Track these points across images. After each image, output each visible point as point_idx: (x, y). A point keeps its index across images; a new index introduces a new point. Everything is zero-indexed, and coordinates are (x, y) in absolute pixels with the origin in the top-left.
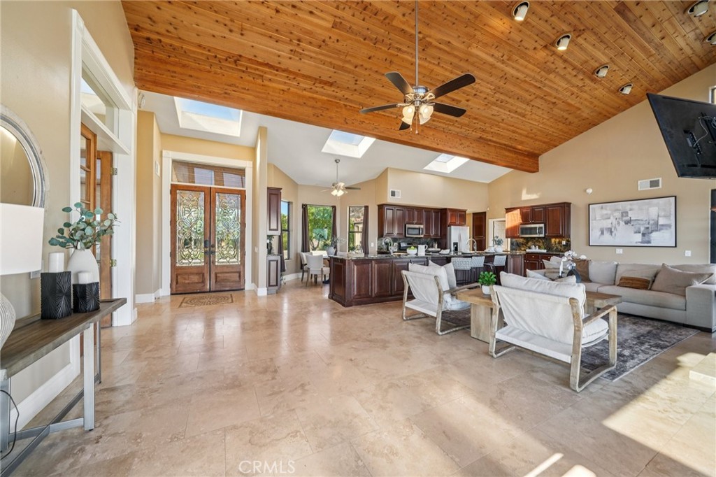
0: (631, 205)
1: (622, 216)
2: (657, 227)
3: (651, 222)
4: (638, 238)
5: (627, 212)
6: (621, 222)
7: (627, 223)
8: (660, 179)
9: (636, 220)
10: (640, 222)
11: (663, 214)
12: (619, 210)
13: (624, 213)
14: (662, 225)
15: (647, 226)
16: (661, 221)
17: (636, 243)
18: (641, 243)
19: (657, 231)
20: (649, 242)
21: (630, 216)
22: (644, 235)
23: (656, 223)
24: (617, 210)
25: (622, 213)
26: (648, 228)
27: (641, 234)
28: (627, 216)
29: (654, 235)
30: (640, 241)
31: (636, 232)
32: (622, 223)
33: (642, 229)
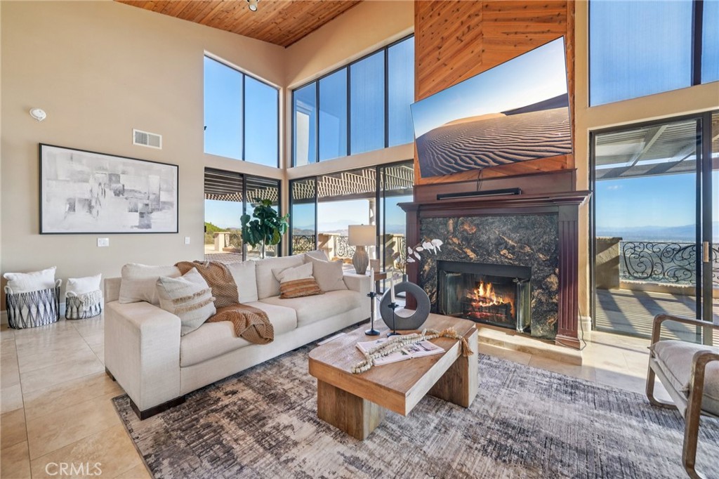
0: (124, 164)
1: (110, 180)
2: (159, 205)
3: (152, 197)
4: (133, 220)
5: (118, 176)
6: (107, 190)
7: (118, 193)
8: (161, 137)
9: (131, 191)
10: (137, 195)
11: (164, 186)
12: (106, 170)
13: (113, 177)
14: (164, 203)
15: (147, 202)
16: (164, 197)
17: (132, 227)
18: (138, 227)
19: (158, 210)
20: (149, 226)
21: (122, 181)
22: (142, 215)
23: (158, 199)
24: (102, 169)
25: (111, 175)
26: (147, 205)
27: (138, 214)
28: (119, 182)
29: (155, 215)
30: (137, 224)
31: (131, 211)
32: (110, 193)
33: (140, 206)
